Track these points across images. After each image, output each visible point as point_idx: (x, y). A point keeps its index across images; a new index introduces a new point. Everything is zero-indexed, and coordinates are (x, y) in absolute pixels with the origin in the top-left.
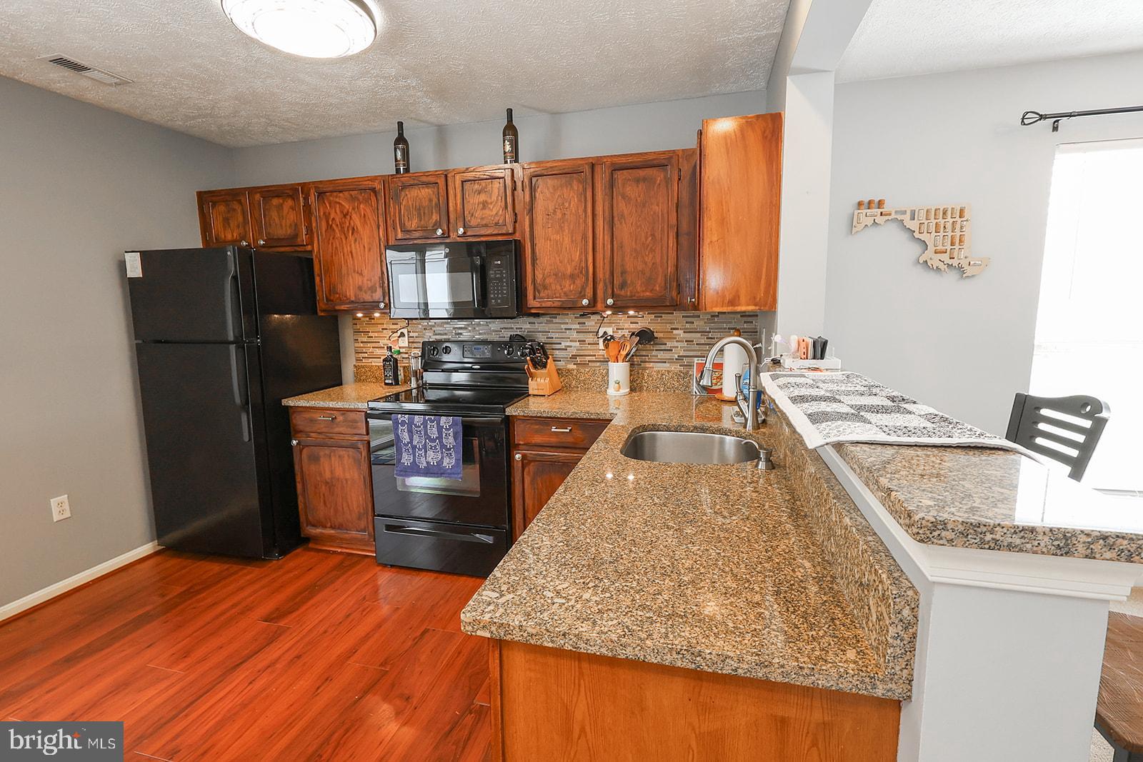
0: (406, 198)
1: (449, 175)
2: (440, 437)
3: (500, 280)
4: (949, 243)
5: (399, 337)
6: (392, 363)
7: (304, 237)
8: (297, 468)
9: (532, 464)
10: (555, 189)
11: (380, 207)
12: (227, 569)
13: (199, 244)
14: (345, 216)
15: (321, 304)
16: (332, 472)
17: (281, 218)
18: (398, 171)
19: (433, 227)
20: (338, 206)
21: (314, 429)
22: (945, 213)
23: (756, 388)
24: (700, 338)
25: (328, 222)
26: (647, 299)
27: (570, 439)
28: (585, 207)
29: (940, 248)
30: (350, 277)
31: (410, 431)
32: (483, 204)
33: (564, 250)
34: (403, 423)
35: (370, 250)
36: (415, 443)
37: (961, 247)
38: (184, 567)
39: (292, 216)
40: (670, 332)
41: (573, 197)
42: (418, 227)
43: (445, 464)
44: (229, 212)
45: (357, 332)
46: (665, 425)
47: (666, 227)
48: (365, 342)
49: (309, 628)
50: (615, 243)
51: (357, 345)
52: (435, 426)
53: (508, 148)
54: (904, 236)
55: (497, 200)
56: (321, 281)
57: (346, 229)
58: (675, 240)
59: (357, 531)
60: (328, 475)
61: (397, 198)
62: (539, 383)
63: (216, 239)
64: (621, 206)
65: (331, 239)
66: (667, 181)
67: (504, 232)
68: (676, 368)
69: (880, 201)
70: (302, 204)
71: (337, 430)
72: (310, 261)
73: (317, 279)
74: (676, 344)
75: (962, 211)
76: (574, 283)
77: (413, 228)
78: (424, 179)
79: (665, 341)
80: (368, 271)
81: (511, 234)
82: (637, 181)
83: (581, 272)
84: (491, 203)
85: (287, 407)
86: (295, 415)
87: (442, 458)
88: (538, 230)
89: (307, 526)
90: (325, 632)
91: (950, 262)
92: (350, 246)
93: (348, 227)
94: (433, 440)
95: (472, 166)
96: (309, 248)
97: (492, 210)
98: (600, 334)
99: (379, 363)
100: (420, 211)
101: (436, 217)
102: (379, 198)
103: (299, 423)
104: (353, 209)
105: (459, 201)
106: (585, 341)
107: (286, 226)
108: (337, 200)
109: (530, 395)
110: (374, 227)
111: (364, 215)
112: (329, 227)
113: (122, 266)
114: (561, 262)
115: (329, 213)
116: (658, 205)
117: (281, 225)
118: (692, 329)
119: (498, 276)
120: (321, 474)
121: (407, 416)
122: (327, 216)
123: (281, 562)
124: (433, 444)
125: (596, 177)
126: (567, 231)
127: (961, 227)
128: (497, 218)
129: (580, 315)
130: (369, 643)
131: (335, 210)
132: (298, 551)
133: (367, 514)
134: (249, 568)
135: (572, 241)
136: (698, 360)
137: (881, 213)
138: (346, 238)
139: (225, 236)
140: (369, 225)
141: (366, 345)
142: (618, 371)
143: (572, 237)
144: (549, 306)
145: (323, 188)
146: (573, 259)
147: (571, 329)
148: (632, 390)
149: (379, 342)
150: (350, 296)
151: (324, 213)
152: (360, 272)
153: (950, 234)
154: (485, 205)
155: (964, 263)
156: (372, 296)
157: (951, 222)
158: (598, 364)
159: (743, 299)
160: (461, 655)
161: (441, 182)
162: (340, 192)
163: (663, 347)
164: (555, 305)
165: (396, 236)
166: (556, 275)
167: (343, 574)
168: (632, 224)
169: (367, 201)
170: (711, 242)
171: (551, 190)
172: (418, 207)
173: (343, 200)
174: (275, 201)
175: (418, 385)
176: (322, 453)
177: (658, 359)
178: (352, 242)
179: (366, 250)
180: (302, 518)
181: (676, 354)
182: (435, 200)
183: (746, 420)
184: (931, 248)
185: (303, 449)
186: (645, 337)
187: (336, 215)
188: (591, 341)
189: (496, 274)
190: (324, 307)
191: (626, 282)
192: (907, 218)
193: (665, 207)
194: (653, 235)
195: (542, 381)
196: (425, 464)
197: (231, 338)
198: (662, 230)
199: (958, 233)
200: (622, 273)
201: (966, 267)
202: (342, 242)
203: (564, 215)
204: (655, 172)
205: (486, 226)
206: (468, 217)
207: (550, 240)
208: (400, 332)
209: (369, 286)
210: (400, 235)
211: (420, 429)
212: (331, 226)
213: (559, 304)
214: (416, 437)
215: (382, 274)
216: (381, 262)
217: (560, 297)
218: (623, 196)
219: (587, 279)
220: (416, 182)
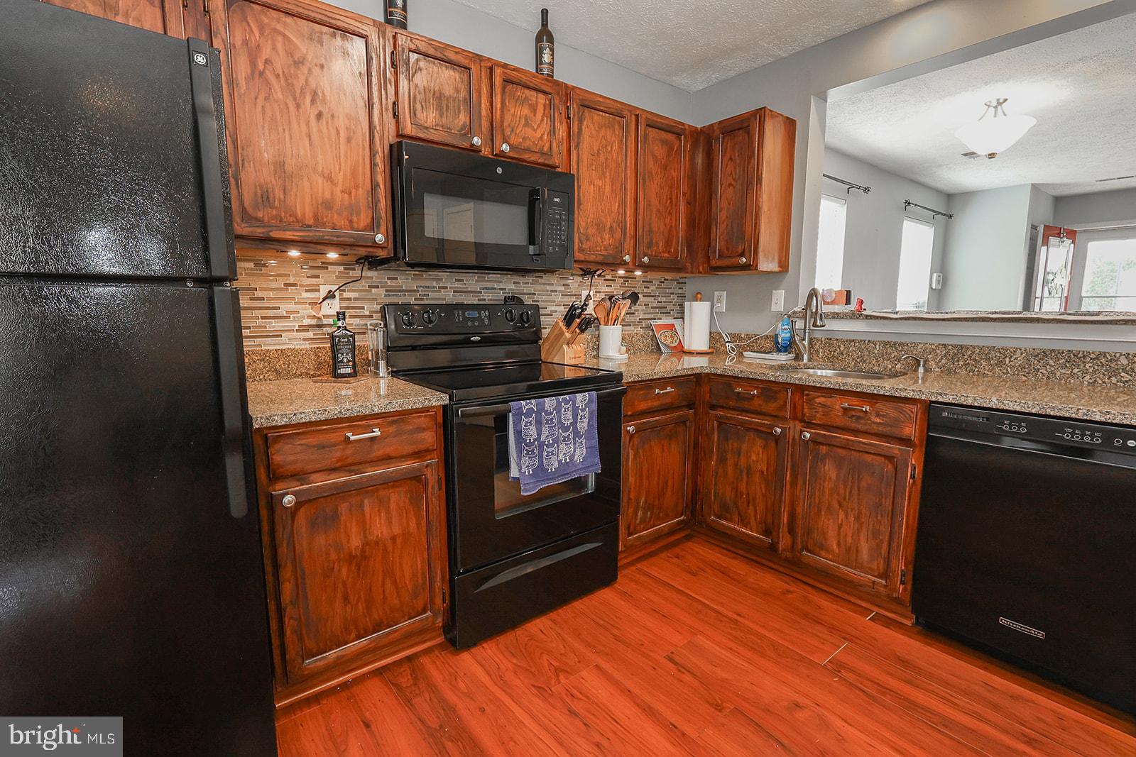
0: (419, 72)
1: (483, 64)
2: (574, 424)
3: (561, 222)
5: (324, 299)
10: (600, 126)
14: (296, 64)
16: (364, 535)
19: (464, 130)
20: (281, 39)
24: (653, 302)
25: (254, 62)
26: (667, 260)
28: (626, 156)
30: (305, 179)
31: (539, 423)
32: (526, 120)
33: (605, 198)
35: (349, 140)
36: (543, 438)
41: (614, 141)
42: (437, 125)
43: (577, 458)
53: (546, 57)
55: (542, 120)
57: (297, 88)
59: (411, 618)
60: (354, 543)
62: (576, 350)
65: (261, 98)
66: (681, 150)
67: (551, 163)
77: (429, 125)
78: (451, 56)
80: (344, 175)
81: (556, 168)
82: (663, 143)
83: (619, 226)
84: (535, 122)
87: (575, 450)
88: (584, 170)
89: (303, 660)
93: (303, 87)
94: (566, 429)
97: (535, 131)
100: (440, 99)
101: (467, 117)
102: (372, 54)
103: (292, 458)
104: (315, 57)
108: (277, 28)
110: (360, 103)
112: (258, 73)
114: (602, 212)
115: (258, 46)
119: (557, 217)
120: (339, 548)
121: (533, 401)
122: (252, 50)
124: (567, 434)
126: (608, 178)
128: (541, 143)
131: (273, 45)
135: (612, 191)
138: (298, 106)
140: (349, 96)
143: (612, 185)
144: (592, 260)
146: (612, 209)
149: (277, 308)
150: (303, 214)
152: (326, 173)
161: (477, 69)
164: (598, 260)
165: (401, 128)
166: (598, 225)
168: (658, 184)
171: (597, 127)
172: (437, 94)
176: (344, 506)
178: (312, 117)
179: (342, 139)
187: (274, 55)
189: (555, 214)
191: (652, 241)
193: (679, 174)
195: (579, 347)
196: (556, 465)
200: (650, 232)
202: (288, 111)
203: (607, 159)
204: (674, 138)
205: (528, 150)
206: (508, 132)
207: (594, 185)
208: (324, 291)
209: (346, 202)
210: (409, 129)
211: (551, 416)
212: (261, 74)
213: (599, 259)
214: (545, 430)
215: (374, 186)
216: (373, 165)
217: (601, 251)
218: (652, 154)
219: (625, 234)
220: (438, 54)
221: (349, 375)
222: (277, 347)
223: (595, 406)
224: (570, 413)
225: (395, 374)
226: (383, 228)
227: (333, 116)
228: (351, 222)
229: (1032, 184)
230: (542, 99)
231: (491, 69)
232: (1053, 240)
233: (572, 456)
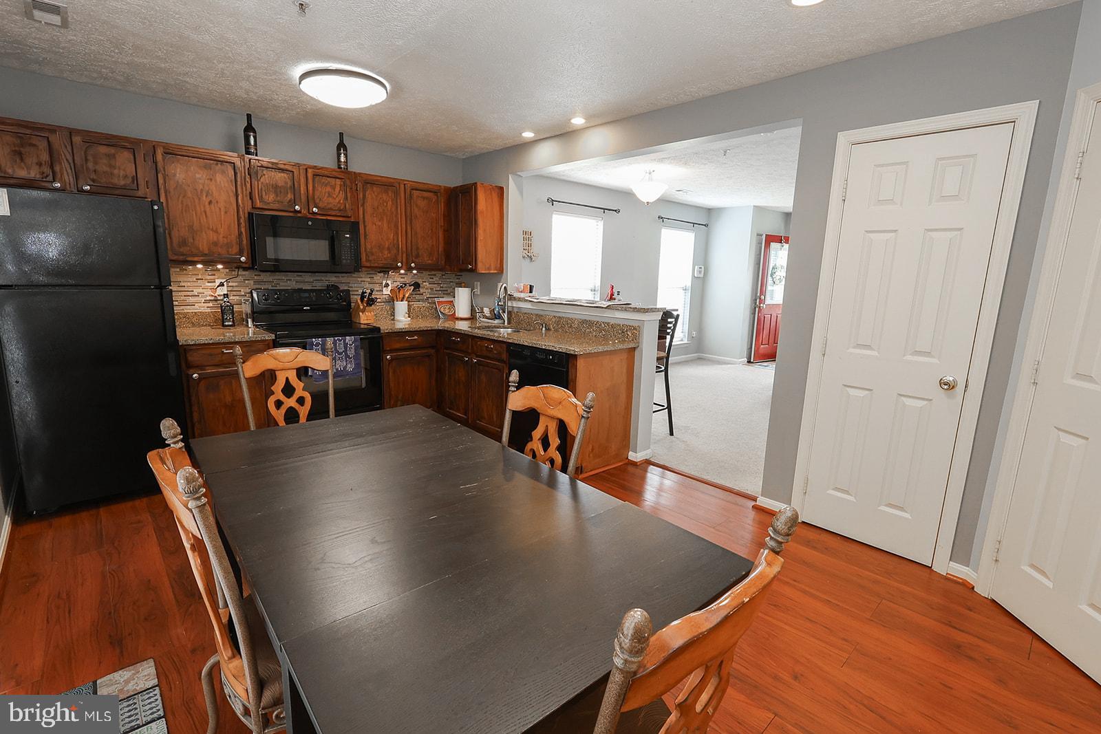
0: (263, 177)
1: (302, 168)
2: (345, 351)
3: (350, 247)
5: (218, 286)
10: (378, 193)
11: (238, 179)
17: (110, 166)
26: (430, 265)
28: (397, 208)
29: (525, 248)
30: (204, 233)
32: (329, 193)
33: (384, 232)
35: (226, 212)
37: (531, 248)
41: (388, 200)
42: (275, 201)
43: (348, 368)
44: (22, 146)
52: (342, 344)
53: (343, 159)
55: (339, 193)
61: (255, 176)
62: (367, 316)
67: (345, 215)
74: (425, 290)
75: (531, 233)
76: (390, 252)
77: (270, 201)
78: (280, 166)
80: (224, 229)
81: (350, 217)
82: (424, 198)
83: (394, 246)
84: (335, 194)
87: (347, 364)
88: (368, 218)
91: (528, 254)
92: (205, 205)
93: (202, 190)
97: (335, 199)
100: (276, 188)
101: (292, 196)
104: (208, 175)
105: (311, 188)
107: (119, 176)
110: (232, 194)
111: (220, 182)
112: (178, 186)
114: (382, 239)
116: (434, 213)
117: (112, 175)
120: (220, 400)
124: (341, 356)
125: (401, 191)
126: (385, 220)
128: (339, 205)
135: (389, 228)
136: (437, 299)
140: (226, 192)
142: (401, 306)
143: (388, 224)
145: (169, 149)
146: (390, 238)
152: (214, 229)
153: (527, 242)
155: (532, 255)
157: (528, 237)
161: (296, 172)
162: (193, 158)
165: (254, 204)
166: (379, 246)
169: (223, 171)
171: (376, 194)
172: (275, 186)
173: (197, 166)
174: (103, 149)
178: (206, 203)
179: (221, 212)
181: (425, 296)
182: (290, 184)
185: (201, 381)
187: (186, 177)
189: (346, 243)
191: (419, 254)
195: (370, 314)
198: (437, 228)
199: (530, 242)
200: (417, 249)
202: (194, 202)
203: (384, 210)
204: (432, 195)
205: (331, 209)
206: (317, 201)
207: (375, 225)
208: (218, 282)
209: (226, 242)
210: (258, 204)
213: (381, 265)
215: (240, 234)
216: (239, 224)
217: (382, 260)
218: (417, 205)
219: (398, 251)
220: (274, 167)
221: (231, 326)
222: (193, 311)
223: (358, 343)
224: (342, 346)
225: (257, 326)
226: (245, 254)
227: (217, 202)
228: (228, 251)
229: (754, 206)
230: (338, 182)
231: (306, 169)
232: (773, 245)
233: (346, 367)
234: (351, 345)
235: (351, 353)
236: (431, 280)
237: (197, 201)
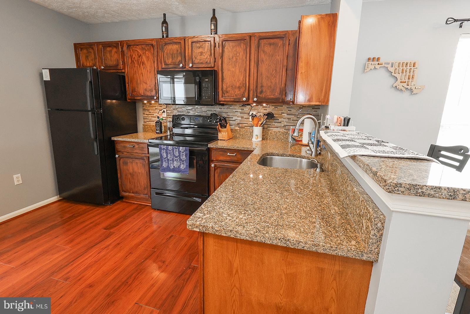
0: (166, 49)
1: (186, 39)
2: (179, 156)
3: (207, 88)
4: (407, 78)
5: (162, 113)
6: (159, 124)
7: (121, 66)
8: (118, 167)
9: (219, 169)
10: (233, 47)
11: (155, 53)
12: (89, 208)
13: (75, 67)
14: (139, 57)
15: (129, 97)
16: (133, 169)
17: (111, 56)
18: (163, 36)
19: (178, 63)
20: (136, 52)
21: (126, 151)
22: (407, 64)
23: (317, 138)
24: (294, 118)
25: (132, 59)
26: (273, 99)
27: (236, 159)
28: (246, 56)
29: (403, 80)
30: (141, 84)
31: (167, 153)
33: (236, 75)
34: (164, 149)
35: (150, 72)
36: (169, 158)
37: (412, 80)
38: (71, 207)
39: (116, 56)
40: (281, 114)
41: (241, 51)
42: (172, 63)
43: (181, 167)
44: (88, 53)
45: (144, 110)
46: (277, 154)
47: (282, 66)
48: (148, 114)
49: (123, 233)
50: (259, 73)
51: (144, 115)
52: (178, 151)
53: (213, 27)
54: (387, 75)
55: (207, 51)
56: (129, 86)
57: (140, 63)
58: (285, 72)
59: (143, 194)
60: (131, 171)
61: (162, 49)
62: (223, 134)
63: (82, 65)
64: (262, 56)
65: (133, 67)
66: (284, 45)
67: (210, 66)
68: (282, 130)
69: (378, 58)
70: (120, 50)
71: (135, 151)
72: (124, 77)
73: (127, 85)
74: (283, 120)
75: (414, 64)
76: (240, 90)
77: (169, 63)
78: (175, 41)
79: (278, 118)
80: (149, 82)
81: (213, 67)
82: (270, 44)
83: (243, 86)
84: (204, 53)
85: (114, 141)
86: (117, 144)
87: (180, 165)
88: (225, 66)
89: (122, 192)
90: (130, 235)
91: (407, 87)
92: (142, 70)
93: (141, 62)
94: (176, 157)
95: (196, 35)
96: (123, 71)
97: (205, 56)
98: (250, 114)
99: (154, 123)
100: (173, 56)
101: (180, 58)
102: (154, 48)
103: (119, 148)
104: (143, 53)
105: (190, 51)
106: (243, 117)
107: (113, 60)
108: (136, 49)
109: (218, 140)
110: (152, 62)
111: (148, 56)
112: (132, 61)
113: (41, 75)
114: (234, 81)
115: (132, 55)
116: (279, 56)
117: (111, 60)
118: (291, 113)
119: (206, 86)
120: (128, 170)
121: (165, 146)
122: (131, 56)
123: (111, 206)
124: (176, 159)
125: (252, 42)
126: (238, 67)
127: (414, 71)
128: (207, 60)
129: (242, 105)
130: (148, 240)
131: (135, 54)
132: (118, 202)
133: (148, 188)
134: (98, 208)
135: (240, 72)
136: (292, 127)
137: (378, 63)
138: (140, 67)
139: (86, 64)
140: (150, 61)
141: (148, 116)
142: (257, 131)
143: (240, 69)
144: (228, 100)
145: (129, 43)
146: (240, 79)
147: (238, 112)
148: (263, 139)
149: (154, 115)
150: (141, 93)
151: (130, 55)
152: (146, 82)
153: (408, 74)
154: (201, 53)
155: (413, 88)
156: (151, 94)
157: (409, 69)
158: (249, 127)
159: (314, 99)
160: (186, 246)
161: (182, 42)
162: (137, 45)
163: (277, 121)
164: (231, 100)
165: (162, 66)
166: (232, 87)
167: (137, 212)
168: (267, 65)
169: (149, 50)
170: (302, 73)
171: (231, 47)
172: (172, 54)
173: (138, 49)
174: (108, 49)
175: (170, 134)
176: (128, 161)
177: (275, 126)
178: (143, 69)
179: (149, 73)
180: (120, 189)
181: (283, 124)
182: (179, 51)
183: (312, 152)
184: (399, 80)
185: (120, 159)
186: (270, 116)
187: (135, 56)
188: (246, 117)
189: (205, 85)
190: (130, 98)
191: (263, 91)
192: (389, 66)
193: (282, 57)
194: (276, 70)
196: (173, 167)
197: (89, 109)
198: (280, 68)
199: (412, 74)
200: (261, 87)
201: (413, 89)
202: (138, 69)
203: (237, 59)
204: (278, 40)
205: (202, 63)
206: (194, 59)
207: (230, 71)
208: (163, 110)
209: (150, 89)
210: (164, 66)
211: (171, 152)
212: (133, 61)
213: (233, 100)
214: (169, 155)
215: (155, 84)
216: (155, 78)
217: (233, 97)
218: (264, 51)
219: (246, 89)
220: (171, 42)
222: (153, 124)
223: (188, 152)
224: (177, 152)
227: (147, 67)
230: (206, 44)
233: (179, 167)
234: (182, 152)
235: (184, 157)
236: (289, 112)
237: (139, 67)
